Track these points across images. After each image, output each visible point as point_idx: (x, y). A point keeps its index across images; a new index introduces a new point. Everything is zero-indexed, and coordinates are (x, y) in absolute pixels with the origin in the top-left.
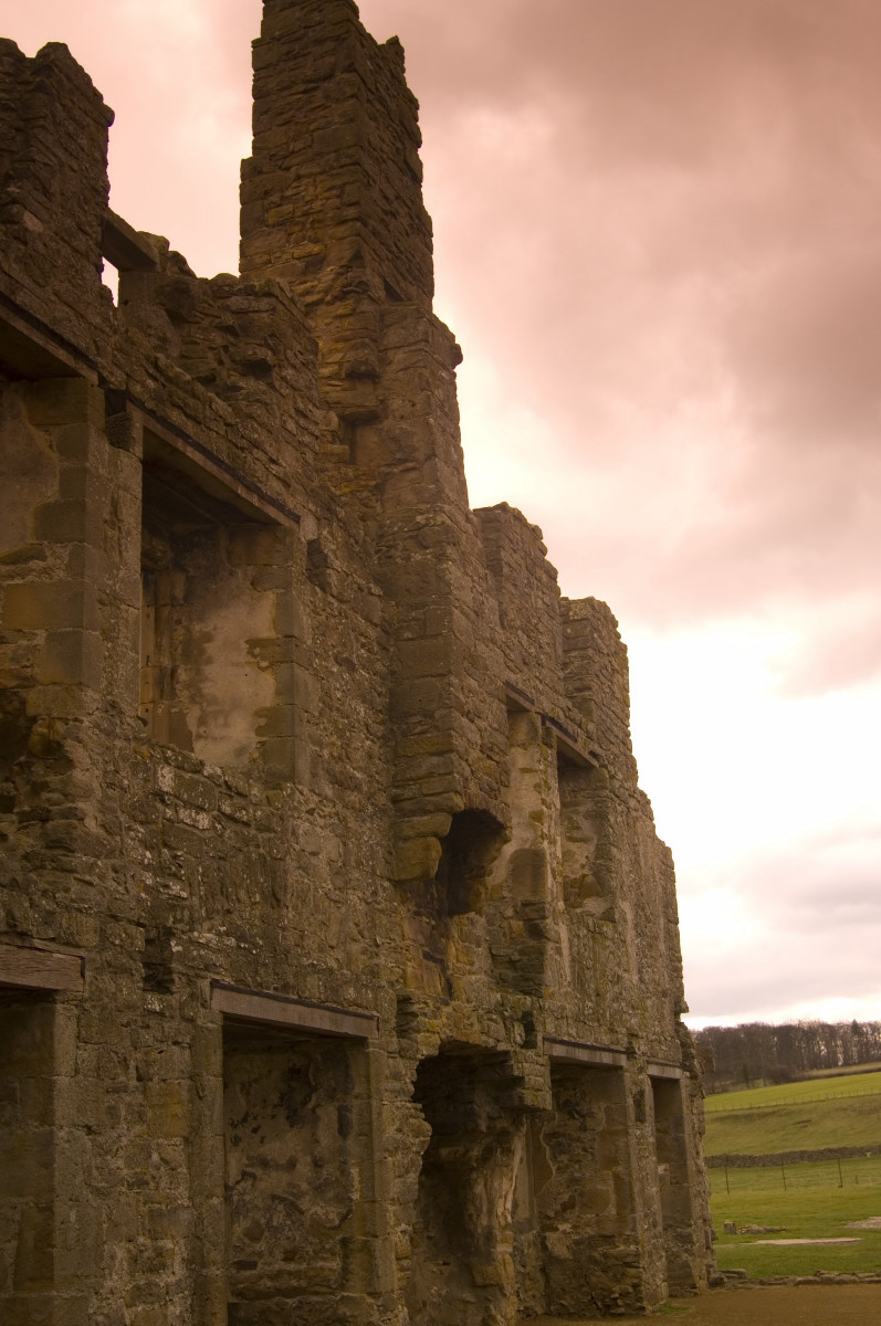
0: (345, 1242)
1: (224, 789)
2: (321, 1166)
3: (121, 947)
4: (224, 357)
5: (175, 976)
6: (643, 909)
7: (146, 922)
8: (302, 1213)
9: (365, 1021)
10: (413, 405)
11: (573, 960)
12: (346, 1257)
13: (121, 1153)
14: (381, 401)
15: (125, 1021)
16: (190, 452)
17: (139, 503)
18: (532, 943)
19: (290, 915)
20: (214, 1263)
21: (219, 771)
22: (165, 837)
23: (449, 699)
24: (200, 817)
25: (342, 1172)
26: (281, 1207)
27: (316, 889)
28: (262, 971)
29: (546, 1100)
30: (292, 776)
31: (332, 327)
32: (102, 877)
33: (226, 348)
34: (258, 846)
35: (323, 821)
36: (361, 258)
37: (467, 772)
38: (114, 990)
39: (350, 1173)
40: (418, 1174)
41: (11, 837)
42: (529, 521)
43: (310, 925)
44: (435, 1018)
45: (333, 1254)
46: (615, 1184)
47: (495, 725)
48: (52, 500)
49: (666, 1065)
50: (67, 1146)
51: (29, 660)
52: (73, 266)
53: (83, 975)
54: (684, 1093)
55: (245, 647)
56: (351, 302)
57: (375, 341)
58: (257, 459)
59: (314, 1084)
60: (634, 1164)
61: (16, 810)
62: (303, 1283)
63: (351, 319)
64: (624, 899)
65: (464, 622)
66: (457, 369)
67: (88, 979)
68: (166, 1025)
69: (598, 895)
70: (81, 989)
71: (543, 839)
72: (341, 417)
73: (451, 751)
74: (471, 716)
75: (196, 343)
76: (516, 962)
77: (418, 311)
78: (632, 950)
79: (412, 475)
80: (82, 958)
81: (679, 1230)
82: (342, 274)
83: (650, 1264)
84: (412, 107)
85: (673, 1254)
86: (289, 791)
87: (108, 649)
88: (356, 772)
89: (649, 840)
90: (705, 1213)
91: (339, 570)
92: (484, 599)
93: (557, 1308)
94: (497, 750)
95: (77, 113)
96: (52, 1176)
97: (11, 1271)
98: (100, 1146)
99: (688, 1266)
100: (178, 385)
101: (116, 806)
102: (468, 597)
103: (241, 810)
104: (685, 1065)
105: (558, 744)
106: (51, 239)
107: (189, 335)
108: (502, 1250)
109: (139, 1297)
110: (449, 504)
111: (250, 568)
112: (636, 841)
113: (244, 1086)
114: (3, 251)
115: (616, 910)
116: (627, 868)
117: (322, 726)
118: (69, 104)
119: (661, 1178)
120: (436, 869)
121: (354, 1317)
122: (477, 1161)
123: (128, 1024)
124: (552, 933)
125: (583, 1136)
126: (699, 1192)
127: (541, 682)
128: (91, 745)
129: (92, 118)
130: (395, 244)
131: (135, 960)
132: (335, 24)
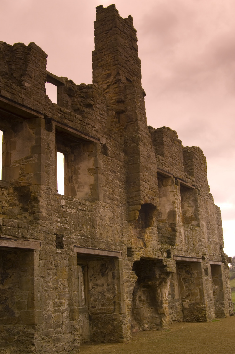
0: (114, 302)
1: (79, 204)
2: (109, 286)
3: (50, 239)
4: (81, 103)
5: (64, 245)
6: (210, 223)
7: (58, 234)
8: (105, 296)
9: (117, 253)
10: (132, 108)
11: (185, 237)
12: (115, 305)
13: (51, 282)
14: (125, 108)
15: (51, 255)
16: (69, 129)
17: (55, 143)
18: (173, 233)
19: (98, 230)
20: (75, 305)
21: (77, 200)
22: (63, 215)
23: (139, 178)
24: (73, 210)
25: (113, 287)
26: (101, 295)
27: (105, 224)
28: (88, 243)
29: (175, 270)
30: (98, 199)
31: (113, 91)
32: (47, 225)
33: (82, 102)
34: (89, 215)
35: (107, 208)
36: (119, 73)
37: (145, 195)
38: (48, 248)
39: (115, 287)
40: (133, 287)
41: (27, 217)
42: (172, 130)
43: (103, 232)
44: (139, 252)
45: (112, 305)
46: (199, 290)
47: (154, 183)
48: (34, 145)
49: (216, 261)
50: (37, 280)
51: (30, 180)
53: (40, 246)
54: (222, 268)
55: (87, 170)
56: (117, 84)
57: (123, 93)
58: (89, 127)
59: (107, 267)
60: (204, 285)
61: (28, 212)
62: (106, 311)
63: (117, 88)
64: (202, 221)
65: (144, 159)
66: (145, 98)
67: (42, 246)
68: (62, 255)
69: (196, 220)
70: (40, 248)
71: (175, 208)
72: (116, 112)
73: (140, 190)
74: (146, 182)
75: (75, 101)
76: (169, 238)
77: (133, 85)
78: (206, 233)
79: (133, 125)
80: (40, 242)
81: (221, 302)
82: (115, 78)
83: (209, 310)
84: (135, 32)
85: (220, 308)
86: (97, 203)
87: (47, 176)
88: (117, 197)
89: (212, 206)
90: (229, 297)
91: (111, 150)
92: (150, 153)
93: (186, 320)
94: (154, 189)
95: (38, 57)
96: (34, 287)
97: (26, 306)
98: (46, 281)
99: (223, 311)
100: (66, 114)
101: (50, 209)
102: (145, 153)
103: (83, 208)
104: (223, 261)
105: (180, 184)
106: (32, 87)
107: (73, 99)
108: (165, 305)
109: (56, 312)
110: (141, 131)
111: (88, 152)
112: (207, 206)
113: (92, 268)
114: (20, 93)
115: (200, 224)
116: (204, 213)
117: (106, 187)
118: (35, 56)
119: (217, 289)
120: (138, 218)
121: (116, 319)
122: (158, 285)
123: (52, 256)
124: (178, 230)
125: (191, 279)
126: (227, 293)
127: (176, 169)
128: (43, 197)
129: (42, 58)
130: (129, 68)
131: (54, 242)
132: (112, 16)
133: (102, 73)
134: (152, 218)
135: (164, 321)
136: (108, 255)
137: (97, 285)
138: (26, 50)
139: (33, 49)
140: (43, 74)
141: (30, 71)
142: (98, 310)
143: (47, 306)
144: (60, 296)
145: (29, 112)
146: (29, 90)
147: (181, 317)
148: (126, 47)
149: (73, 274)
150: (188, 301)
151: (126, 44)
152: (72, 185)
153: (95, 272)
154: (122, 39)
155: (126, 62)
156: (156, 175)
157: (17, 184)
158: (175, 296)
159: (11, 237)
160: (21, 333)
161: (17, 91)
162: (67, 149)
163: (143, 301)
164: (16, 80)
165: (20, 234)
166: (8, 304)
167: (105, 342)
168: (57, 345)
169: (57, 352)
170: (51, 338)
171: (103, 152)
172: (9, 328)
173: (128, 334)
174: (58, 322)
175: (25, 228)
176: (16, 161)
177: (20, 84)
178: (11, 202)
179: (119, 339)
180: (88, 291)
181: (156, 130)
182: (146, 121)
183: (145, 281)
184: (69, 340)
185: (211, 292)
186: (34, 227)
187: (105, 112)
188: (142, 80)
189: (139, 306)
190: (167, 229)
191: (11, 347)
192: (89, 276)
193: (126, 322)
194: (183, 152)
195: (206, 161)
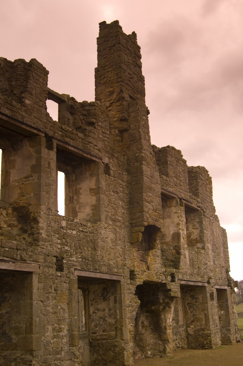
0: (116, 328)
1: (80, 225)
2: (110, 310)
3: (50, 262)
4: (83, 122)
5: (64, 268)
6: (215, 246)
7: (59, 256)
8: (107, 321)
9: (120, 276)
10: (136, 126)
11: (190, 260)
12: (116, 331)
13: (50, 306)
14: (129, 126)
16: (70, 148)
17: (55, 162)
18: (177, 256)
19: (99, 253)
20: (75, 331)
21: (78, 221)
22: (63, 237)
23: (143, 199)
24: (73, 231)
25: (115, 312)
26: (102, 320)
27: (107, 246)
28: (89, 266)
29: (179, 295)
30: (100, 220)
31: (116, 109)
32: (47, 247)
33: (84, 120)
34: (90, 237)
35: (109, 230)
36: (123, 91)
37: (148, 216)
38: (48, 271)
39: (117, 312)
40: (136, 312)
41: (26, 239)
42: (177, 149)
43: (105, 254)
44: (142, 275)
45: (114, 331)
46: (205, 316)
47: (158, 204)
48: (34, 164)
49: (222, 285)
50: (36, 305)
51: (29, 200)
52: (38, 110)
53: (40, 268)
54: (228, 292)
55: (89, 190)
56: (120, 102)
57: (127, 111)
58: (91, 146)
59: (109, 291)
60: (209, 311)
61: (28, 233)
62: (107, 337)
63: (121, 106)
64: (208, 243)
65: (147, 179)
66: (149, 116)
67: (41, 269)
68: (62, 279)
69: (201, 243)
70: (39, 271)
71: (180, 230)
72: (119, 131)
73: (144, 211)
74: (149, 202)
75: (77, 119)
76: (173, 261)
77: (137, 103)
78: (211, 256)
79: (136, 144)
80: (39, 265)
81: (227, 328)
82: (118, 95)
83: (215, 336)
84: (138, 49)
85: (226, 334)
86: (99, 224)
87: (48, 196)
88: (119, 218)
89: (217, 227)
90: (235, 323)
91: (113, 170)
92: (155, 174)
93: (191, 347)
94: (158, 210)
95: (39, 74)
96: (32, 311)
97: (24, 331)
98: (45, 305)
99: (230, 337)
100: (68, 132)
101: (50, 231)
102: (149, 173)
103: (85, 229)
104: (229, 285)
105: (185, 205)
106: (33, 104)
107: (75, 117)
108: (169, 331)
109: (55, 337)
110: (145, 150)
111: (90, 172)
112: (213, 228)
113: (93, 292)
114: (20, 110)
115: (205, 246)
116: (209, 235)
117: (108, 208)
118: (37, 72)
119: (222, 315)
120: (141, 240)
121: (118, 345)
122: (162, 310)
123: (52, 279)
124: (183, 253)
125: (196, 304)
126: (234, 318)
127: (181, 190)
128: (43, 218)
129: (43, 74)
130: (133, 85)
131: (53, 265)
132: (115, 32)
133: (105, 91)
134: (156, 240)
135: (167, 348)
136: (110, 278)
137: (98, 310)
138: (27, 66)
139: (34, 65)
140: (45, 91)
141: (31, 88)
142: (99, 336)
143: (46, 332)
144: (59, 321)
145: (29, 130)
146: (30, 107)
147: (185, 343)
148: (129, 64)
149: (73, 298)
150: (193, 327)
151: (130, 61)
152: (73, 206)
153: (96, 296)
154: (126, 56)
155: (129, 79)
156: (160, 196)
157: (16, 204)
158: (179, 321)
159: (9, 259)
160: (18, 360)
161: (17, 108)
162: (68, 168)
163: (146, 327)
164: (17, 96)
165: (19, 256)
166: (5, 329)
170: (50, 365)
171: (105, 171)
172: (6, 355)
173: (131, 361)
174: (57, 348)
175: (23, 250)
176: (16, 181)
177: (21, 101)
178: (10, 223)
180: (88, 316)
181: (160, 149)
182: (150, 140)
183: (148, 306)
185: (217, 317)
186: (33, 249)
187: (108, 130)
188: (146, 98)
189: (142, 332)
190: (171, 251)
192: (90, 300)
193: (128, 348)
194: (188, 172)
195: (211, 181)
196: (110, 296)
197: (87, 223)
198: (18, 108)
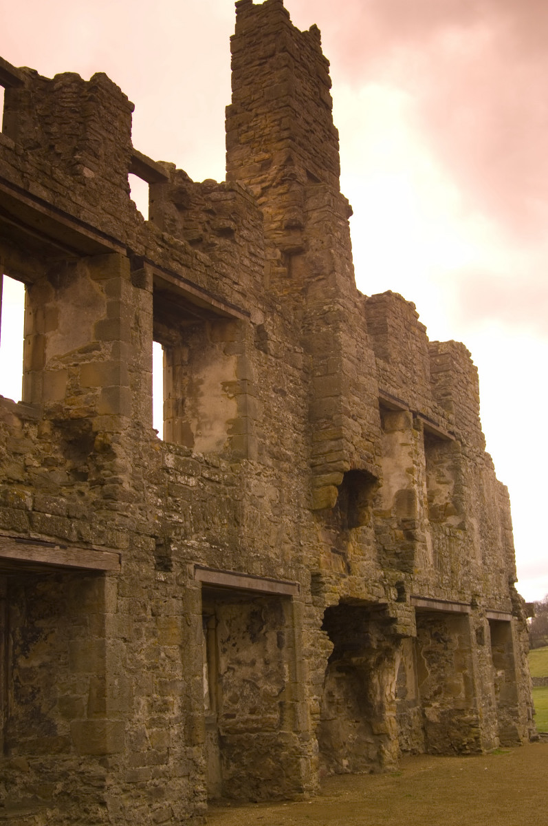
0: (281, 704)
1: (205, 465)
2: (268, 664)
3: (142, 548)
4: (207, 227)
5: (173, 563)
6: (486, 522)
7: (158, 535)
8: (259, 688)
9: (290, 586)
10: (322, 243)
11: (435, 552)
12: (282, 712)
13: (143, 652)
14: (305, 241)
15: (144, 586)
16: (182, 285)
17: (151, 316)
18: (408, 543)
19: (246, 530)
20: (197, 709)
21: (201, 455)
22: (169, 491)
23: (341, 409)
24: (189, 480)
25: (280, 667)
26: (248, 686)
27: (262, 515)
28: (225, 560)
29: (413, 631)
30: (246, 455)
31: (277, 201)
32: (133, 513)
33: (208, 222)
34: (226, 494)
35: (266, 479)
36: (292, 160)
37: (353, 449)
38: (138, 570)
39: (283, 668)
40: (325, 669)
41: (86, 494)
42: (407, 299)
43: (258, 535)
44: (337, 584)
45: (275, 710)
46: (464, 680)
47: (372, 422)
48: (103, 319)
49: (501, 613)
50: (112, 647)
51: (93, 403)
52: (112, 193)
53: (120, 563)
54: (513, 629)
55: (221, 386)
56: (287, 185)
57: (301, 207)
58: (226, 283)
59: (264, 620)
60: (475, 669)
61: (88, 480)
62: (260, 726)
63: (287, 195)
64: (471, 517)
65: (350, 365)
66: (350, 219)
67: (123, 565)
68: (168, 588)
69: (455, 514)
70: (119, 569)
71: (414, 483)
72: (283, 252)
73: (342, 438)
74: (355, 417)
75: (192, 221)
76: (398, 554)
77: (324, 188)
78: (478, 547)
79: (323, 282)
80: (120, 554)
81: (510, 708)
82: (281, 170)
83: (486, 726)
85: (507, 722)
86: (244, 464)
87: (135, 395)
88: (287, 452)
89: (491, 481)
90: (528, 698)
91: (275, 341)
92: (365, 352)
93: (432, 750)
94: (373, 436)
95: (113, 109)
96: (105, 662)
97: (86, 708)
98: (131, 648)
99: (516, 729)
100: (176, 248)
101: (141, 476)
102: (353, 351)
103: (215, 475)
104: (515, 613)
105: (424, 428)
106: (100, 180)
107: (188, 216)
108: (390, 715)
109: (154, 724)
111: (223, 343)
112: (481, 483)
113: (228, 621)
114: (72, 191)
115: (466, 523)
116: (474, 499)
117: (265, 427)
118: (108, 105)
119: (500, 678)
120: (335, 503)
121: (286, 743)
122: (374, 665)
123: (146, 587)
124: (420, 537)
125: (445, 653)
126: (524, 687)
127: (415, 393)
128: (126, 445)
129: (122, 111)
130: (314, 149)
131: (150, 555)
132: (275, 25)
133: (249, 159)
134: (367, 505)
135: (386, 751)
136: (270, 590)
137: (239, 663)
138: (86, 90)
139: (102, 88)
141: (95, 140)
142: (242, 722)
143: (135, 710)
144: (163, 687)
145: (93, 238)
146: (93, 185)
147: (420, 742)
148: (306, 98)
149: (193, 633)
150: (438, 706)
151: (307, 93)
152: (183, 422)
153: (234, 632)
154: (299, 80)
155: (307, 134)
156: (377, 404)
157: (62, 411)
158: (406, 692)
159: (53, 539)
160: (72, 776)
161: (66, 187)
162: (174, 334)
163: (338, 703)
164: (62, 160)
165: (75, 533)
166: (38, 705)
167: (258, 799)
168: (155, 805)
169: (157, 823)
170: (143, 787)
171: (258, 344)
172: (41, 763)
173: (314, 781)
174: (159, 749)
175: (83, 518)
176: (59, 358)
177: (73, 169)
178: (46, 457)
179: (292, 793)
180: (216, 678)
181: (370, 298)
182: (353, 275)
183: (344, 655)
184: (183, 793)
186: (103, 518)
187: (261, 249)
188: (341, 178)
189: (328, 715)
190: (392, 532)
191: (48, 809)
192: (219, 640)
193: (309, 751)
194: (429, 353)
195: (477, 376)
196: (266, 632)
197: (220, 462)
198: (68, 185)
